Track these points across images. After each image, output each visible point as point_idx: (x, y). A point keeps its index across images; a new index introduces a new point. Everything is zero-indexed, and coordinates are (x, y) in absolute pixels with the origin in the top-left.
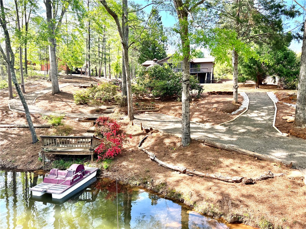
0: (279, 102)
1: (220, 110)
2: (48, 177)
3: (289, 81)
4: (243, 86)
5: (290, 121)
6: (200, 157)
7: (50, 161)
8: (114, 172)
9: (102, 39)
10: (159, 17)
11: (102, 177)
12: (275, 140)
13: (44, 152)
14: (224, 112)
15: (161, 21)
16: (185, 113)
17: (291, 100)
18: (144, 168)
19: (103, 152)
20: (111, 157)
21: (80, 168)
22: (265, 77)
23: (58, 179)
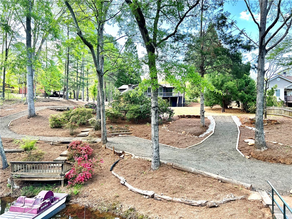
0: (242, 125)
1: (189, 133)
2: (15, 205)
3: (250, 106)
4: (211, 110)
5: (251, 144)
6: (168, 181)
7: (19, 187)
8: (84, 197)
9: (80, 65)
10: (134, 46)
11: (72, 204)
12: (238, 162)
13: (13, 178)
14: (192, 135)
15: (136, 49)
16: (154, 137)
17: (252, 123)
18: (114, 193)
19: (74, 177)
20: (81, 182)
21: (49, 195)
22: (230, 101)
23: (24, 207)
